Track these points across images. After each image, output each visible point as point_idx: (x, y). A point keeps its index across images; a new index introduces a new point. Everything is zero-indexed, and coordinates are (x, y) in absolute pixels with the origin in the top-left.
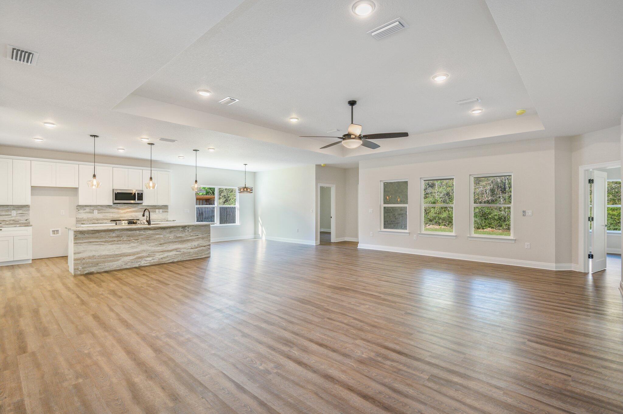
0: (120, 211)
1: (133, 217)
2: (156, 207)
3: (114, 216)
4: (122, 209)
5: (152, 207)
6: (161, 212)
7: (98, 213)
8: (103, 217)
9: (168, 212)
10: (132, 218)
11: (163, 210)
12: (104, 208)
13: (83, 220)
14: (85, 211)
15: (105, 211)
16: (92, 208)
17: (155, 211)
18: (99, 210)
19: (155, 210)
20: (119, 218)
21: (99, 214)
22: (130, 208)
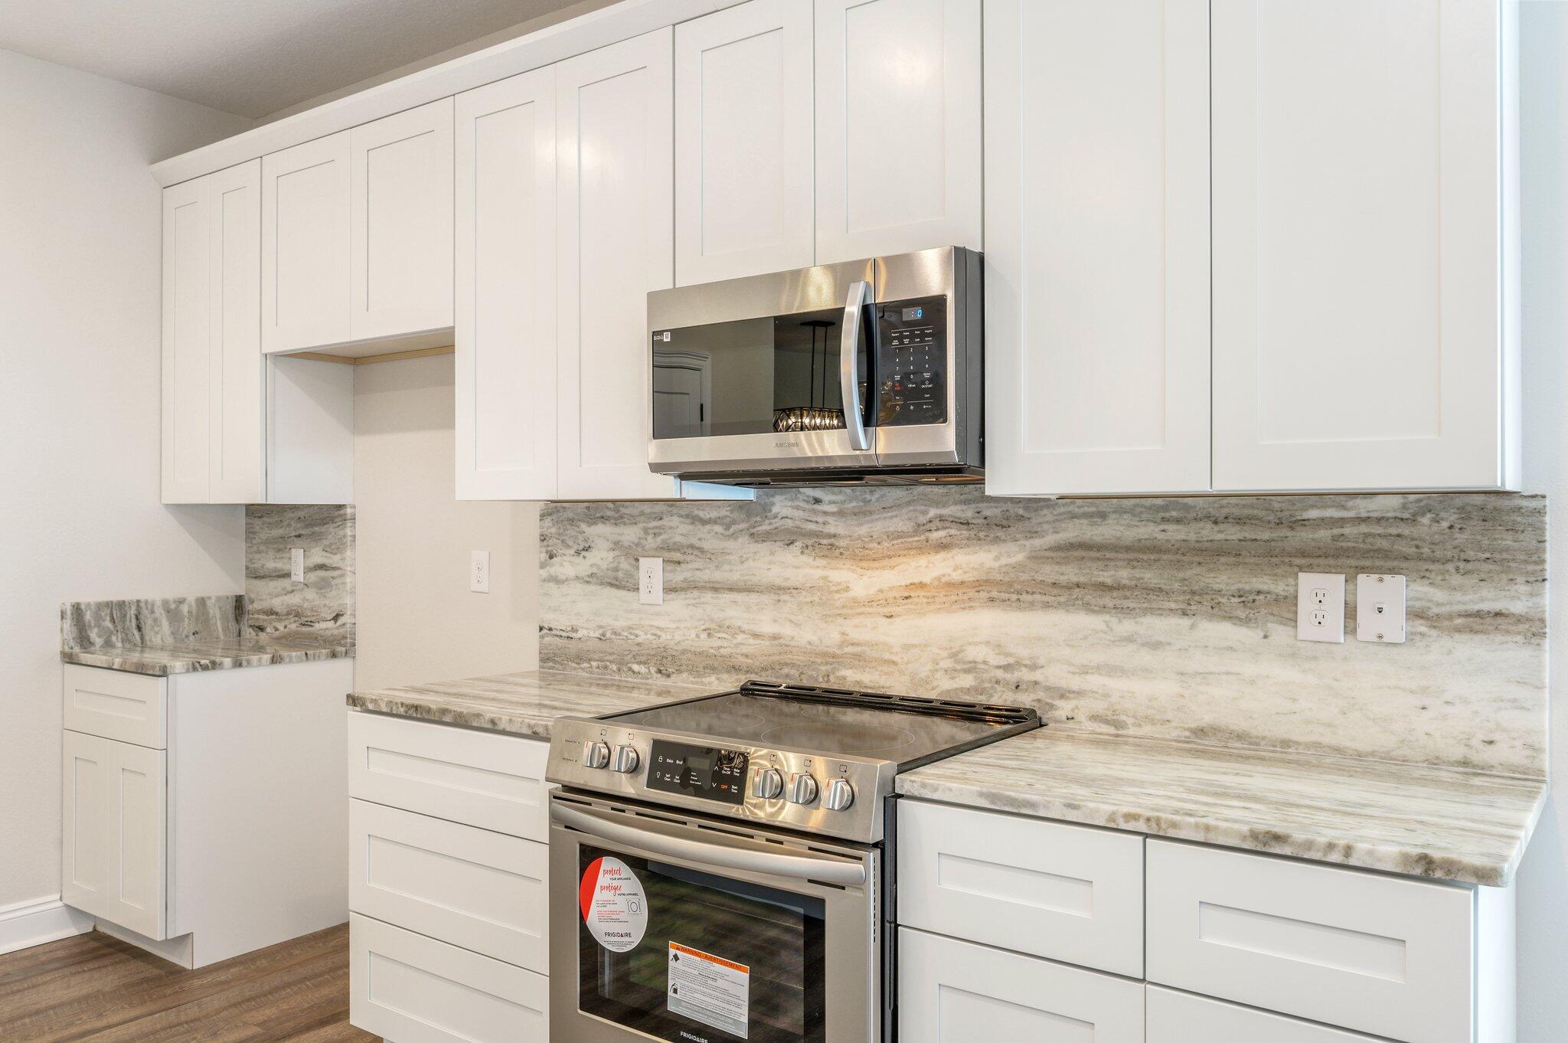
0: (842, 574)
1: (972, 668)
2: (1304, 537)
3: (787, 631)
4: (863, 556)
5: (1232, 533)
6: (1395, 625)
7: (670, 589)
8: (705, 643)
9: (1533, 628)
10: (967, 681)
11: (1436, 596)
12: (709, 538)
13: (573, 647)
14: (584, 566)
15: (718, 576)
16: (630, 534)
17: (1286, 608)
18: (673, 554)
19: (1280, 588)
20: (833, 659)
21: (678, 605)
22: (942, 546)
